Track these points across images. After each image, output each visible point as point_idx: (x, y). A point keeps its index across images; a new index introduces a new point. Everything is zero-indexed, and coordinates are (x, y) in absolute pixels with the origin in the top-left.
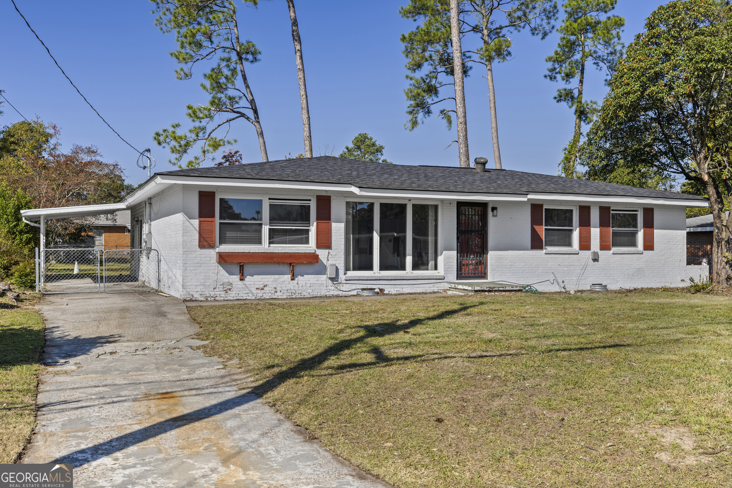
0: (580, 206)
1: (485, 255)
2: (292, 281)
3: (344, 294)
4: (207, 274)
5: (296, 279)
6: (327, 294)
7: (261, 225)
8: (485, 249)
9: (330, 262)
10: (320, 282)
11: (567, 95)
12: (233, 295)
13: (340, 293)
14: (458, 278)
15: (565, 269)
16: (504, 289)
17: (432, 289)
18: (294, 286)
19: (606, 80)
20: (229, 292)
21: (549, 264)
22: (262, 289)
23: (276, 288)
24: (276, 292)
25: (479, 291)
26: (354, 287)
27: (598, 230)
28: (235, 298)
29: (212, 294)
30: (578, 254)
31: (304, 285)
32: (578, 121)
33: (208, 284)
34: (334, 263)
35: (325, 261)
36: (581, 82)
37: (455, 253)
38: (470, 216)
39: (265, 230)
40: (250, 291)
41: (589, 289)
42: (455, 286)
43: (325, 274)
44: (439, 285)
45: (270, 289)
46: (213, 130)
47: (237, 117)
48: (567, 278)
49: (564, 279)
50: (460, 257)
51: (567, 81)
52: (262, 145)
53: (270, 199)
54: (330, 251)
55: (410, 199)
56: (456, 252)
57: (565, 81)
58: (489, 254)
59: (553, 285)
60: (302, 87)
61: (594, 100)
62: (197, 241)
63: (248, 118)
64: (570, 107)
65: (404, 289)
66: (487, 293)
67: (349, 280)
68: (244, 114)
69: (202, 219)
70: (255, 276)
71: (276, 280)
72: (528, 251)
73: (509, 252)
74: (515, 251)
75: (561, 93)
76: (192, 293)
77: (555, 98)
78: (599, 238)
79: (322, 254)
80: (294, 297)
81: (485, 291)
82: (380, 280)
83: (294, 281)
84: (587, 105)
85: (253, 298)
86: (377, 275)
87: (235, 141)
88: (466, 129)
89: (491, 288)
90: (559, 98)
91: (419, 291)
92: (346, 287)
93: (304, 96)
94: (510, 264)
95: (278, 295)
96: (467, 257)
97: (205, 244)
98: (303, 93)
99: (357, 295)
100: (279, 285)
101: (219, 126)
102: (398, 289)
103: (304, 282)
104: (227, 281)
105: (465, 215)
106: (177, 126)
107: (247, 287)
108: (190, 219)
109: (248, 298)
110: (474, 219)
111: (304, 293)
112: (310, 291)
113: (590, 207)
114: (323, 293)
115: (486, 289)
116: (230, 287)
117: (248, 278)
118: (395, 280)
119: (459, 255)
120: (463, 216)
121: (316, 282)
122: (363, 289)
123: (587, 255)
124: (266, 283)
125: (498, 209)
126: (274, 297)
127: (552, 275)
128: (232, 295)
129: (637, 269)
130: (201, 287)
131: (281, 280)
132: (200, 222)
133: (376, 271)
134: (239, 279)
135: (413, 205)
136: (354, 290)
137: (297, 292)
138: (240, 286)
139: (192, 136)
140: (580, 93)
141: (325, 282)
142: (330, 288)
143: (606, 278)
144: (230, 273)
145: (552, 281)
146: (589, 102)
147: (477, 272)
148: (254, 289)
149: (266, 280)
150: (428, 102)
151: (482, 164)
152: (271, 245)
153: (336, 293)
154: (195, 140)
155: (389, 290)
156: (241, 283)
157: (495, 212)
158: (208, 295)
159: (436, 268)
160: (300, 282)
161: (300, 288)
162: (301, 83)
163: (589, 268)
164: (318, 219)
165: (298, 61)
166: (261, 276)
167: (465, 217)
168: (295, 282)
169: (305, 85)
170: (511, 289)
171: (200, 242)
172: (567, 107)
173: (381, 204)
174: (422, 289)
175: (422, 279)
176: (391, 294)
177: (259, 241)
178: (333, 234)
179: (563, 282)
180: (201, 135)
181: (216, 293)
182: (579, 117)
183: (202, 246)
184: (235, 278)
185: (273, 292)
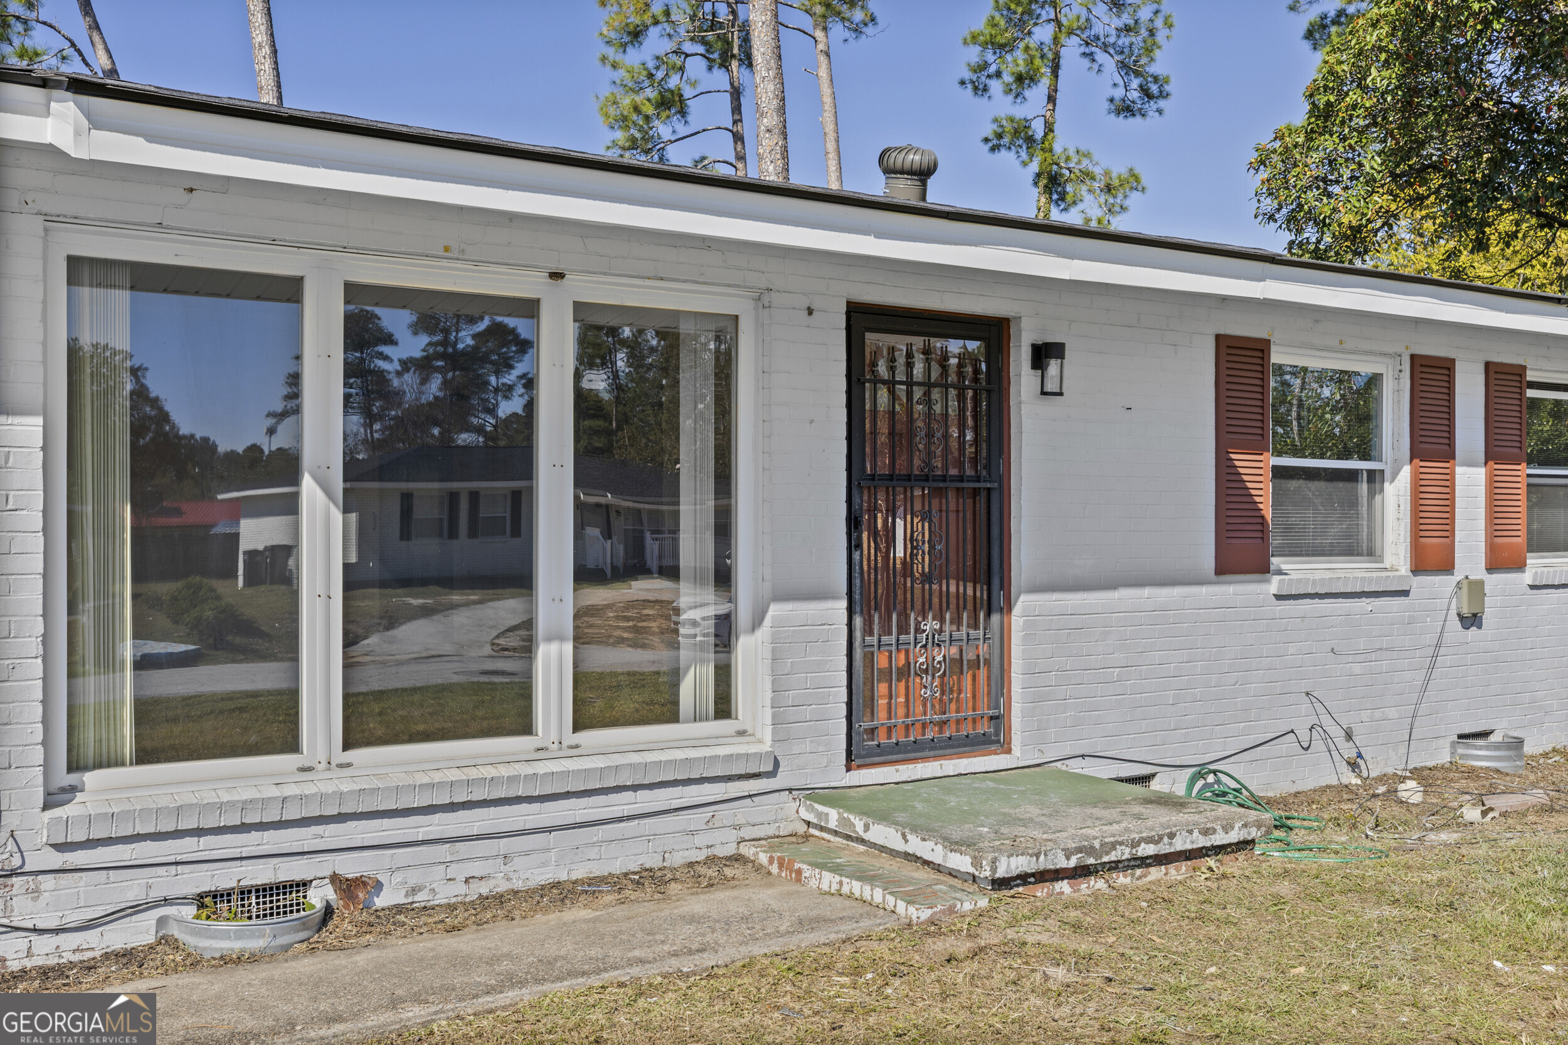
0: (1413, 358)
1: (995, 618)
8: (996, 585)
11: (1016, 133)
14: (852, 758)
15: (1357, 669)
16: (1164, 848)
17: (700, 840)
19: (1112, 100)
21: (1292, 649)
25: (1023, 878)
26: (132, 889)
27: (1481, 475)
30: (1405, 593)
32: (1043, 200)
36: (1052, 99)
37: (835, 611)
38: (918, 393)
41: (1447, 759)
42: (843, 821)
44: (742, 812)
48: (1365, 715)
49: (1352, 719)
50: (868, 630)
51: (1016, 97)
55: (559, 269)
56: (843, 604)
57: (1011, 98)
58: (1017, 610)
59: (1308, 756)
61: (1083, 148)
64: (1025, 164)
65: (518, 862)
66: (1064, 886)
67: (93, 842)
72: (1205, 588)
74: (1146, 591)
75: (1002, 126)
77: (986, 140)
81: (1056, 875)
82: (341, 818)
84: (1068, 159)
86: (324, 780)
88: (785, 149)
89: (1090, 851)
90: (995, 143)
92: (59, 900)
96: (903, 629)
99: (162, 947)
102: (476, 869)
105: (891, 384)
110: (938, 408)
113: (1453, 356)
115: (1063, 863)
118: (452, 808)
119: (858, 621)
120: (883, 394)
122: (205, 900)
123: (1440, 594)
125: (1068, 353)
127: (1305, 706)
133: (321, 757)
136: (136, 909)
140: (1049, 128)
143: (1509, 701)
145: (1304, 736)
146: (1072, 152)
147: (952, 712)
150: (659, 137)
151: (911, 172)
155: (413, 877)
157: (1053, 367)
159: (723, 708)
163: (1449, 659)
167: (892, 392)
170: (1202, 842)
172: (1017, 163)
174: (637, 847)
175: (631, 788)
176: (428, 909)
179: (1349, 736)
182: (1048, 190)
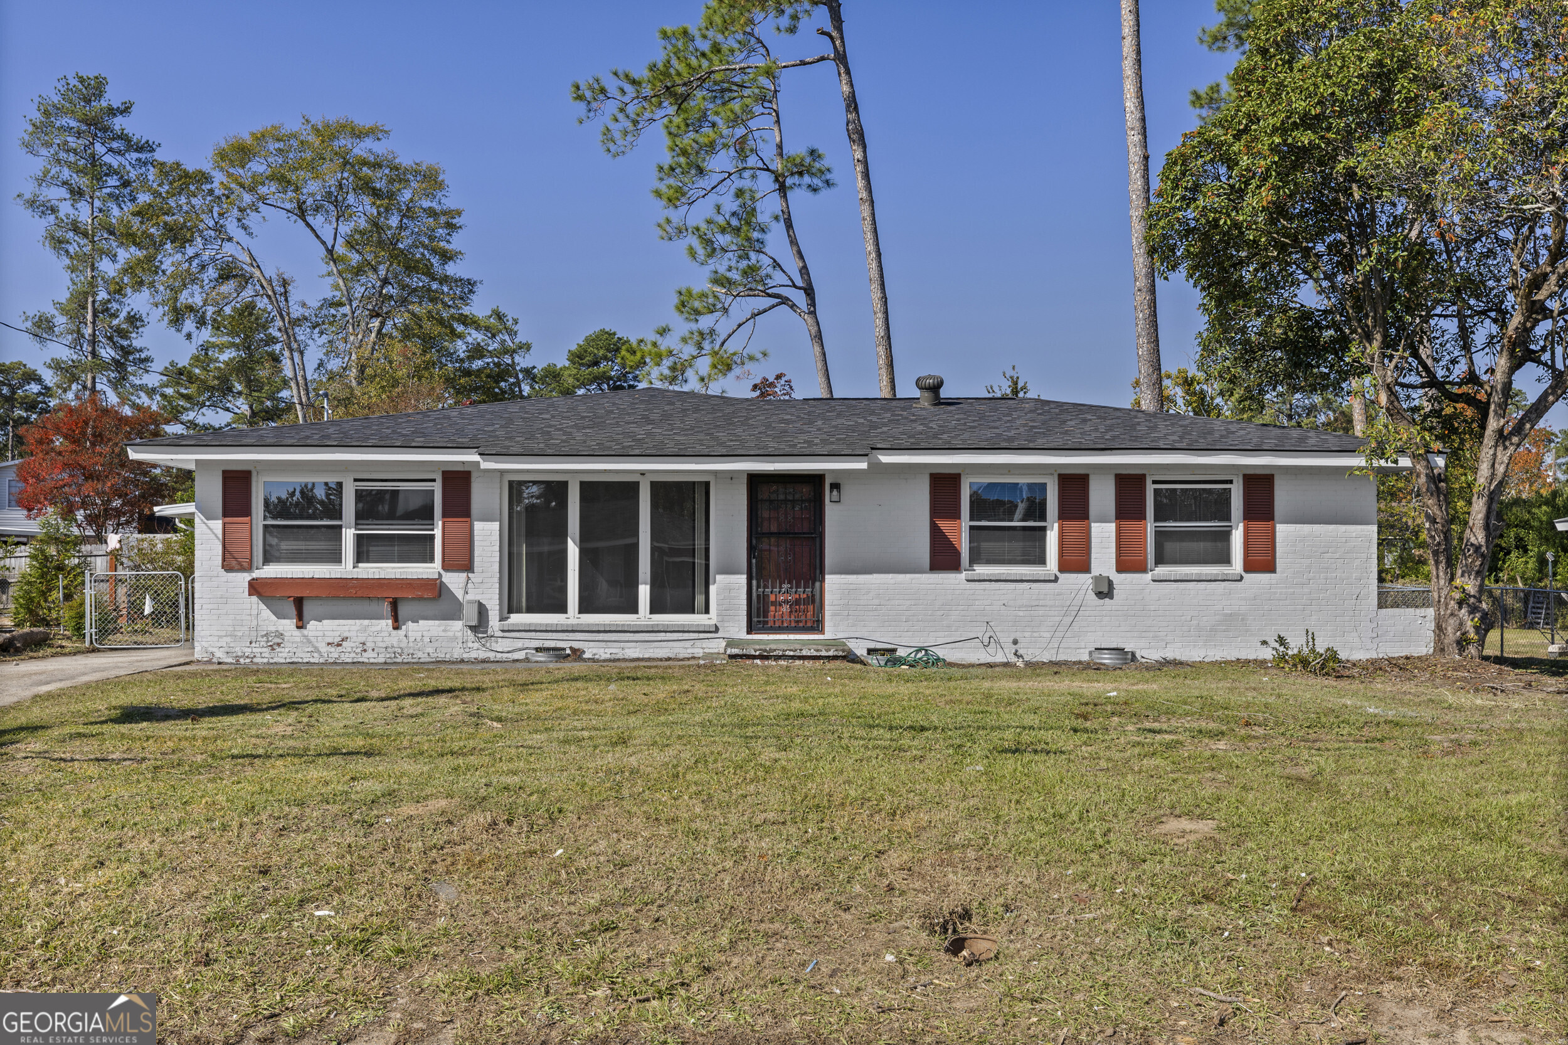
0: (1060, 475)
1: (817, 584)
2: (395, 632)
3: (499, 655)
4: (238, 617)
5: (404, 627)
6: (465, 656)
7: (340, 527)
8: (818, 571)
9: (469, 597)
10: (450, 634)
12: (285, 655)
13: (492, 656)
14: (750, 631)
15: (1021, 613)
17: (689, 651)
18: (400, 641)
20: (278, 650)
21: (977, 602)
22: (339, 645)
23: (364, 644)
24: (365, 651)
26: (519, 644)
27: (1111, 527)
28: (288, 660)
29: (248, 651)
30: (1055, 581)
31: (418, 639)
33: (240, 634)
34: (478, 598)
35: (459, 594)
37: (742, 579)
38: (783, 503)
39: (349, 535)
40: (316, 648)
41: (1085, 657)
43: (459, 619)
44: (705, 644)
45: (353, 645)
46: (730, 336)
47: (773, 306)
48: (1026, 634)
49: (1018, 635)
50: (757, 586)
52: (819, 358)
53: (356, 480)
54: (470, 575)
55: (643, 473)
56: (746, 576)
58: (827, 581)
59: (987, 649)
60: (869, 236)
62: (220, 558)
63: (793, 306)
65: (627, 650)
67: (509, 631)
68: (788, 299)
69: (228, 519)
70: (325, 622)
71: (364, 629)
72: (924, 575)
73: (875, 576)
74: (891, 576)
76: (211, 649)
78: (1114, 545)
79: (454, 581)
80: (399, 660)
83: (399, 632)
85: (322, 660)
86: (575, 621)
87: (765, 355)
91: (659, 656)
92: (503, 645)
93: (874, 255)
94: (876, 602)
95: (369, 656)
96: (774, 586)
97: (234, 563)
98: (870, 247)
99: (527, 660)
100: (370, 639)
101: (740, 325)
102: (614, 651)
103: (420, 634)
104: (273, 629)
106: (664, 331)
107: (309, 642)
108: (208, 519)
109: (312, 660)
110: (792, 509)
111: (420, 654)
112: (431, 650)
113: (1088, 475)
114: (457, 654)
116: (279, 641)
117: (312, 625)
118: (605, 632)
119: (754, 582)
121: (443, 634)
122: (538, 650)
123: (1083, 581)
124: (346, 634)
125: (846, 487)
126: (361, 660)
127: (986, 627)
128: (282, 656)
129: (1226, 615)
130: (228, 639)
131: (374, 629)
132: (224, 524)
133: (573, 616)
134: (294, 627)
135: (652, 483)
136: (520, 649)
137: (406, 651)
138: (298, 639)
139: (689, 350)
141: (460, 634)
142: (470, 645)
143: (1136, 634)
144: (280, 615)
145: (985, 641)
147: (803, 618)
148: (324, 644)
149: (346, 628)
151: (929, 388)
152: (360, 565)
153: (482, 655)
154: (694, 357)
155: (595, 651)
156: (297, 633)
157: (835, 492)
158: (240, 654)
159: (707, 611)
160: (410, 634)
161: (411, 644)
162: (867, 227)
163: (1087, 613)
164: (445, 515)
165: (861, 183)
166: (337, 622)
168: (402, 633)
169: (875, 231)
171: (224, 560)
173: (582, 483)
174: (667, 650)
175: (666, 632)
176: (598, 661)
177: (336, 557)
178: (476, 543)
179: (1015, 642)
180: (706, 345)
181: (254, 650)
183: (227, 567)
184: (288, 625)
185: (359, 650)
